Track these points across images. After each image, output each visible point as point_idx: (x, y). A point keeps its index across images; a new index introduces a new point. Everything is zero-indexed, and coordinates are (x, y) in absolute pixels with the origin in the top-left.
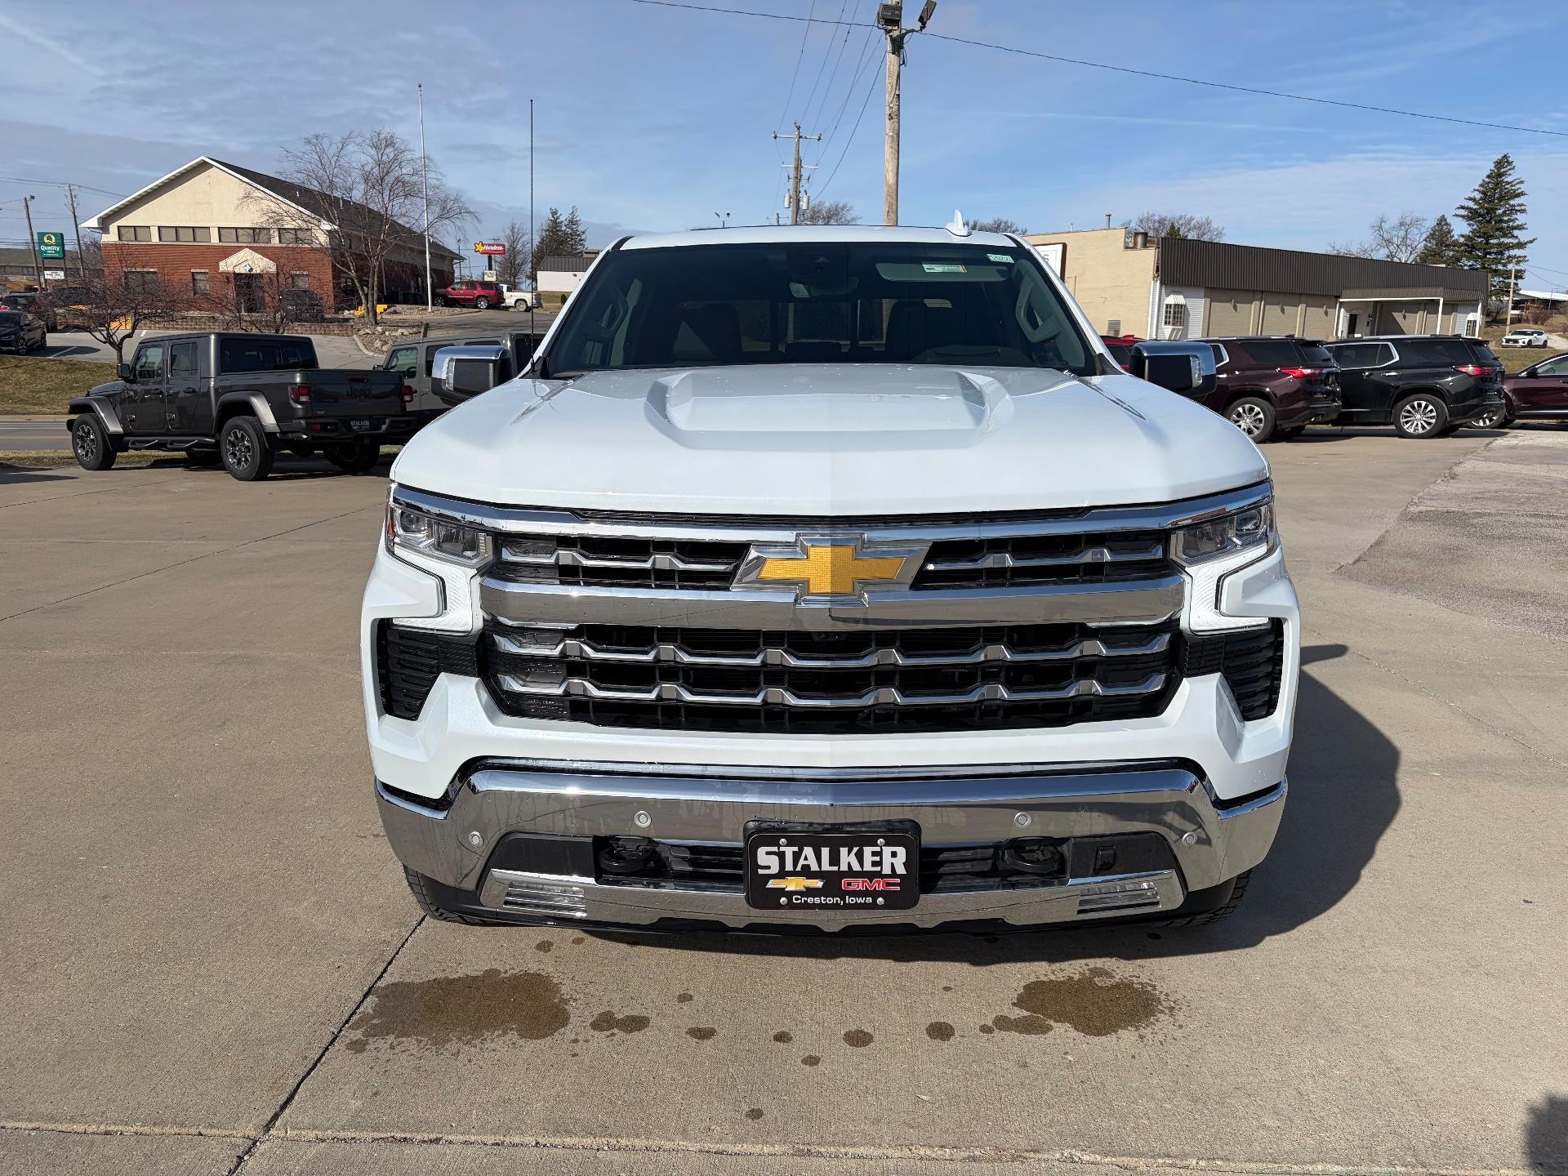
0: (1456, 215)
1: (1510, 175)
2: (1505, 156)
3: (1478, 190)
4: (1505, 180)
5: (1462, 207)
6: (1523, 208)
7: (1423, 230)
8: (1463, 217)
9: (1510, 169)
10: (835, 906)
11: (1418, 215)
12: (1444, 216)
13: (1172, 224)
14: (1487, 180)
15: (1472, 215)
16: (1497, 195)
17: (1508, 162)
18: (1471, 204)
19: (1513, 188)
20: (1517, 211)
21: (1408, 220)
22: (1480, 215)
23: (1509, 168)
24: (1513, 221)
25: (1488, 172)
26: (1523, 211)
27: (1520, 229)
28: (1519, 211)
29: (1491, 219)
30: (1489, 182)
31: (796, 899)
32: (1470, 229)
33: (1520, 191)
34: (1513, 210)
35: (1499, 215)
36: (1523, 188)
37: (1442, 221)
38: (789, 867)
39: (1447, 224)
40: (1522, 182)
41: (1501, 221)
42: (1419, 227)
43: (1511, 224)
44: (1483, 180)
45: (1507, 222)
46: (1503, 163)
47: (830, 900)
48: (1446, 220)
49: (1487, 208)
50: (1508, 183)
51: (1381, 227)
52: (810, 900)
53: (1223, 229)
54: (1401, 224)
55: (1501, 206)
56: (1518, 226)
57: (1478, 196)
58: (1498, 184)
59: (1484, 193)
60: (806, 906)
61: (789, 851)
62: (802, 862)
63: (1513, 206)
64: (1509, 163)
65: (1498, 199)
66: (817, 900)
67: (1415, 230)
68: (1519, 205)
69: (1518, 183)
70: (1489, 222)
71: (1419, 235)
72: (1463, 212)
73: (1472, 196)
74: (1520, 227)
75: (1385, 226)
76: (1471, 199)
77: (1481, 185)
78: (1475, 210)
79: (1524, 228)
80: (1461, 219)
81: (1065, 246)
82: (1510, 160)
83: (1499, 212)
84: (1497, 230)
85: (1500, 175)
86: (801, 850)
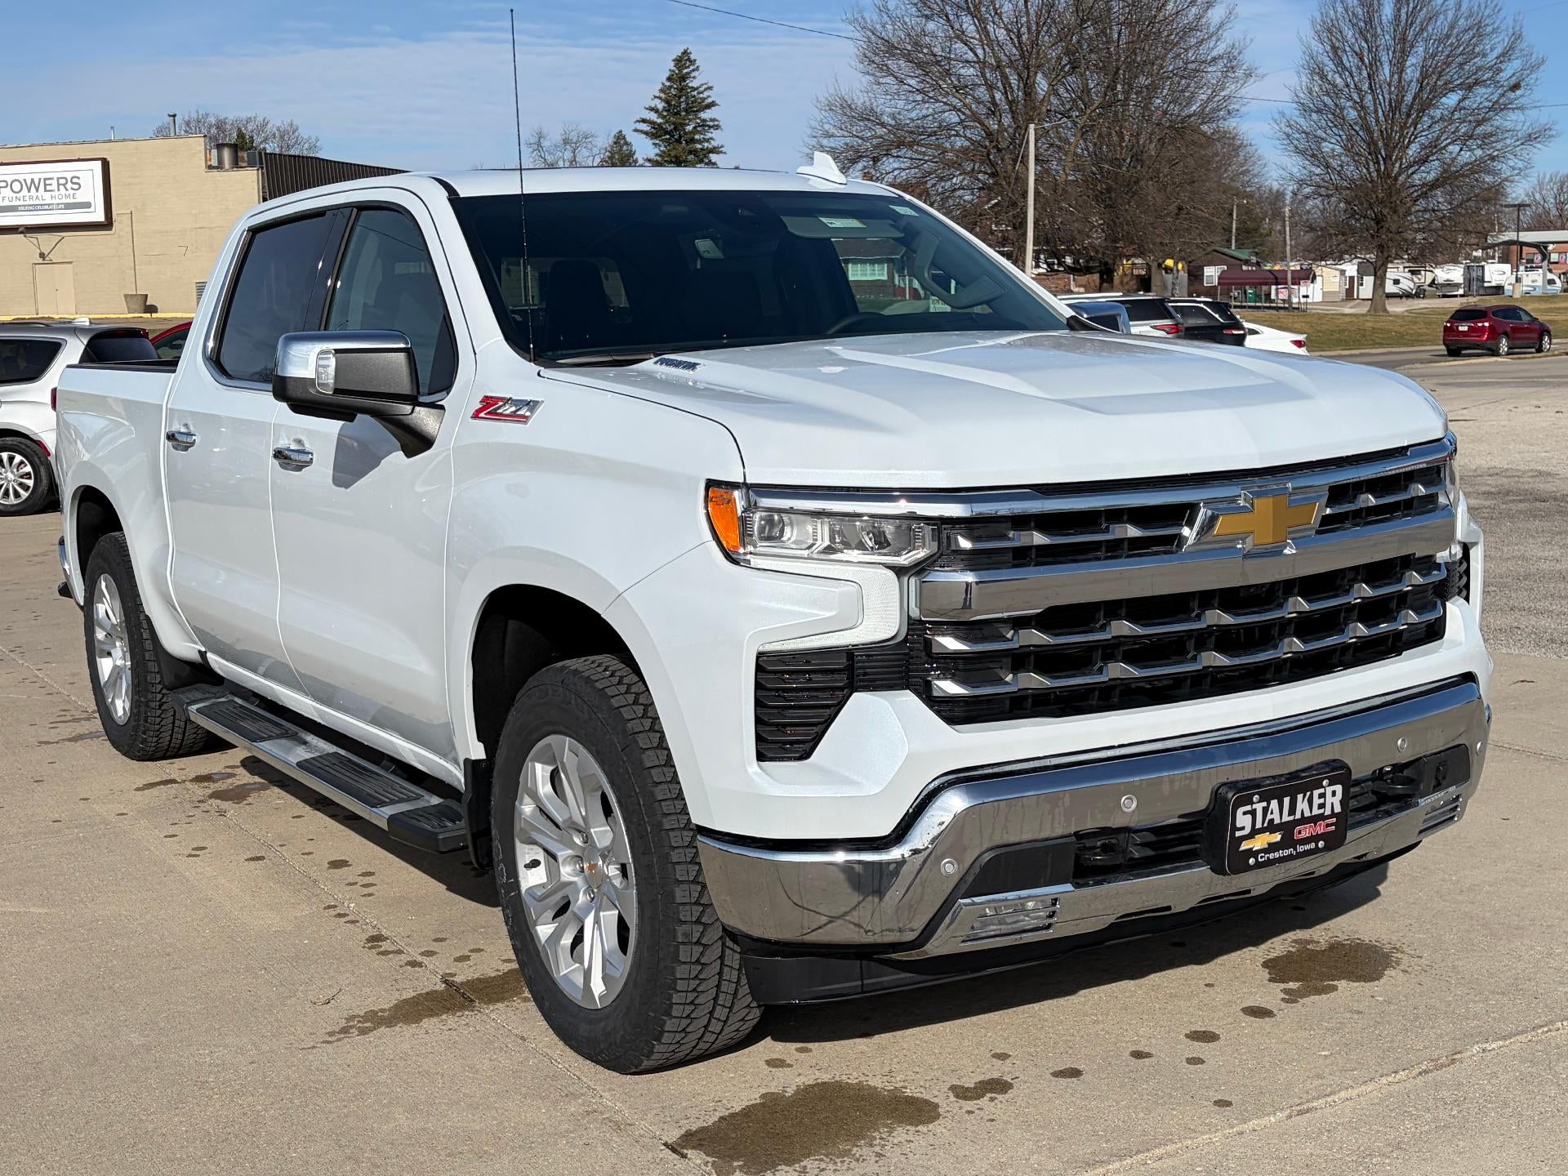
0: (636, 130)
1: (694, 77)
2: (685, 52)
3: (659, 98)
4: (690, 85)
5: (644, 121)
6: (716, 123)
7: (596, 151)
8: (646, 133)
9: (693, 70)
10: (1290, 858)
11: (585, 128)
12: (621, 132)
13: (239, 130)
14: (668, 84)
15: (656, 132)
16: (683, 105)
17: (689, 59)
18: (653, 116)
19: (701, 95)
20: (710, 127)
21: (573, 137)
22: (666, 133)
23: (692, 68)
24: (707, 141)
25: (668, 74)
26: (717, 127)
27: (718, 153)
28: (712, 127)
29: (680, 137)
30: (671, 87)
31: (1262, 857)
32: (657, 151)
33: (709, 100)
34: (704, 125)
35: (691, 132)
36: (712, 96)
37: (620, 138)
38: (1259, 825)
39: (627, 144)
40: (710, 88)
41: (693, 141)
42: (590, 146)
43: (706, 145)
44: (663, 84)
45: (700, 142)
46: (684, 61)
47: (1287, 852)
48: (624, 138)
49: (674, 124)
50: (694, 89)
51: (539, 144)
52: (1271, 856)
53: (317, 141)
54: (566, 142)
55: (690, 120)
56: (715, 148)
57: (660, 105)
58: (682, 89)
59: (667, 102)
60: (1270, 863)
61: (1259, 807)
62: (1269, 817)
63: (705, 121)
64: (693, 62)
65: (686, 110)
66: (1277, 855)
67: (584, 150)
68: (711, 120)
69: (705, 90)
70: (678, 141)
71: (591, 158)
72: (645, 127)
73: (653, 106)
74: (715, 150)
75: (546, 144)
76: (652, 109)
77: (662, 91)
78: (659, 125)
79: (721, 152)
80: (643, 136)
81: (106, 165)
82: (692, 57)
83: (689, 128)
84: (690, 152)
85: (683, 78)
86: (1269, 804)
